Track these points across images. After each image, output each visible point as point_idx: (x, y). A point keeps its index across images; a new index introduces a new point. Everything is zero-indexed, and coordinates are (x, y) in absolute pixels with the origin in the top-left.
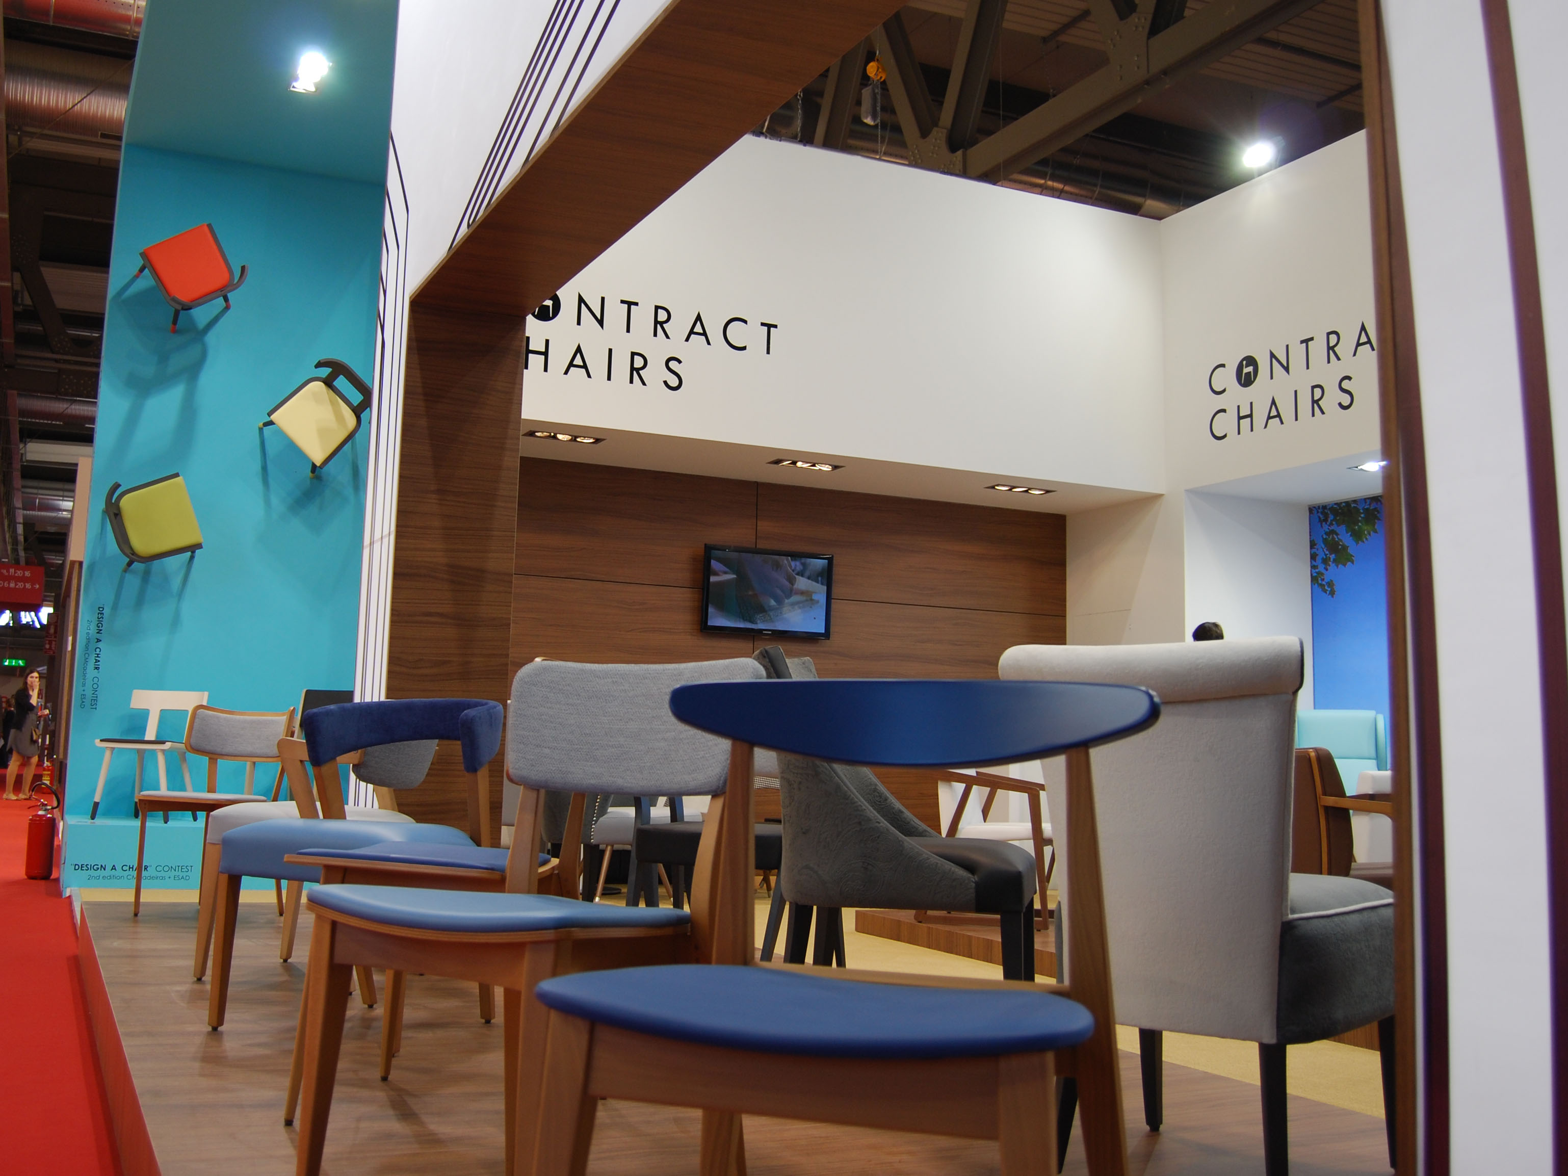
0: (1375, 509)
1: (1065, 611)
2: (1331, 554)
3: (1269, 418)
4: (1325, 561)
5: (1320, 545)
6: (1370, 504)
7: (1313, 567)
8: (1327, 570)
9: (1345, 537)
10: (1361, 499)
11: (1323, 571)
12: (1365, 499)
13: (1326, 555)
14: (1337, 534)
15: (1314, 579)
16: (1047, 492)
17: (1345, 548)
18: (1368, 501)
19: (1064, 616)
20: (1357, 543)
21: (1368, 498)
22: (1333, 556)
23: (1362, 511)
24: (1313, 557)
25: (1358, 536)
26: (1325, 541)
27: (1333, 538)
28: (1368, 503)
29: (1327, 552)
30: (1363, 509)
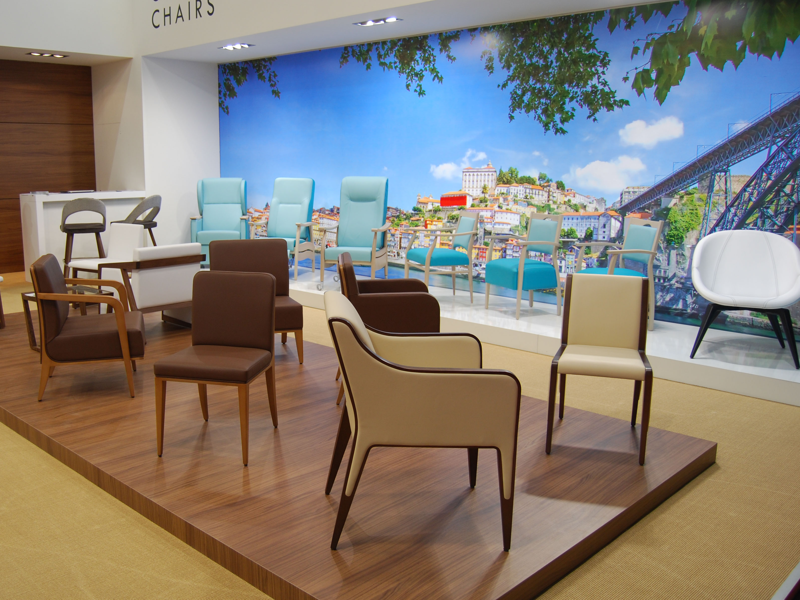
0: (246, 68)
1: (92, 121)
2: (227, 92)
3: (178, 17)
4: (225, 95)
5: (223, 86)
6: (244, 65)
7: (220, 98)
8: (225, 100)
9: (234, 83)
10: (240, 62)
11: (224, 101)
12: (242, 62)
13: (225, 92)
14: (230, 81)
15: (220, 105)
16: (65, 56)
17: (233, 88)
18: (243, 63)
19: (92, 125)
20: (239, 86)
21: (244, 62)
22: (228, 93)
23: (240, 68)
24: (220, 93)
25: (239, 82)
26: (225, 84)
27: (228, 82)
28: (243, 64)
29: (226, 90)
30: (241, 67)
